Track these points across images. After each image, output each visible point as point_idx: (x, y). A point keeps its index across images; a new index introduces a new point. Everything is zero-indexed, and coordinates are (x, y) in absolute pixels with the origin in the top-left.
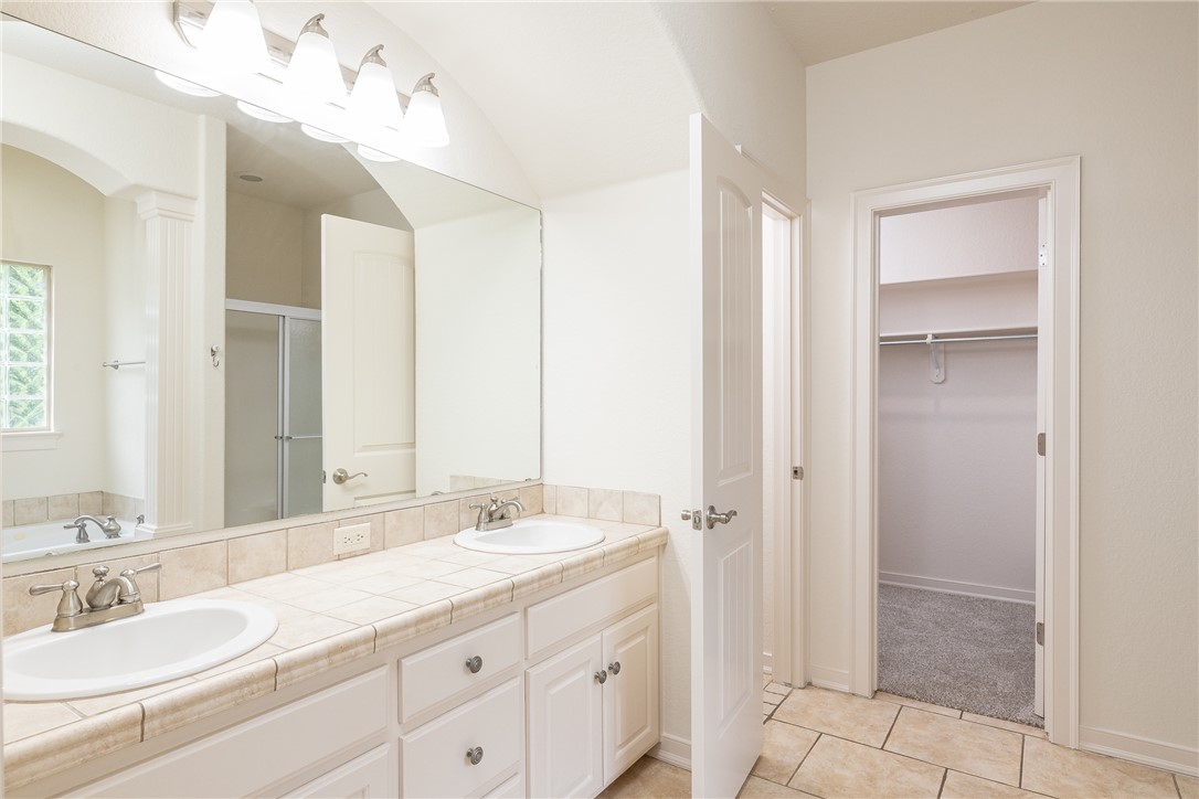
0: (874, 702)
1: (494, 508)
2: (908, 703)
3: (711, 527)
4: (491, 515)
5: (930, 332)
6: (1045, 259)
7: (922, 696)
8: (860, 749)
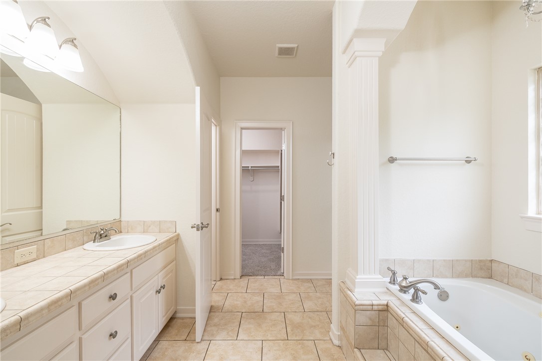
0: (241, 280)
1: (102, 232)
2: (250, 277)
3: (202, 230)
4: (101, 235)
5: (250, 165)
6: (284, 147)
7: (254, 275)
8: (240, 294)
